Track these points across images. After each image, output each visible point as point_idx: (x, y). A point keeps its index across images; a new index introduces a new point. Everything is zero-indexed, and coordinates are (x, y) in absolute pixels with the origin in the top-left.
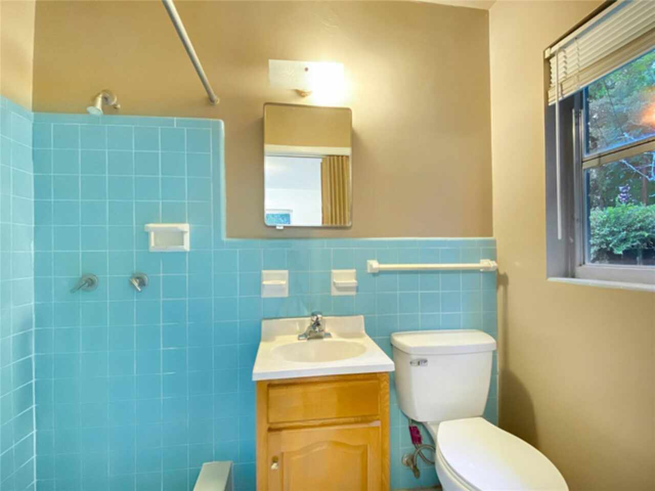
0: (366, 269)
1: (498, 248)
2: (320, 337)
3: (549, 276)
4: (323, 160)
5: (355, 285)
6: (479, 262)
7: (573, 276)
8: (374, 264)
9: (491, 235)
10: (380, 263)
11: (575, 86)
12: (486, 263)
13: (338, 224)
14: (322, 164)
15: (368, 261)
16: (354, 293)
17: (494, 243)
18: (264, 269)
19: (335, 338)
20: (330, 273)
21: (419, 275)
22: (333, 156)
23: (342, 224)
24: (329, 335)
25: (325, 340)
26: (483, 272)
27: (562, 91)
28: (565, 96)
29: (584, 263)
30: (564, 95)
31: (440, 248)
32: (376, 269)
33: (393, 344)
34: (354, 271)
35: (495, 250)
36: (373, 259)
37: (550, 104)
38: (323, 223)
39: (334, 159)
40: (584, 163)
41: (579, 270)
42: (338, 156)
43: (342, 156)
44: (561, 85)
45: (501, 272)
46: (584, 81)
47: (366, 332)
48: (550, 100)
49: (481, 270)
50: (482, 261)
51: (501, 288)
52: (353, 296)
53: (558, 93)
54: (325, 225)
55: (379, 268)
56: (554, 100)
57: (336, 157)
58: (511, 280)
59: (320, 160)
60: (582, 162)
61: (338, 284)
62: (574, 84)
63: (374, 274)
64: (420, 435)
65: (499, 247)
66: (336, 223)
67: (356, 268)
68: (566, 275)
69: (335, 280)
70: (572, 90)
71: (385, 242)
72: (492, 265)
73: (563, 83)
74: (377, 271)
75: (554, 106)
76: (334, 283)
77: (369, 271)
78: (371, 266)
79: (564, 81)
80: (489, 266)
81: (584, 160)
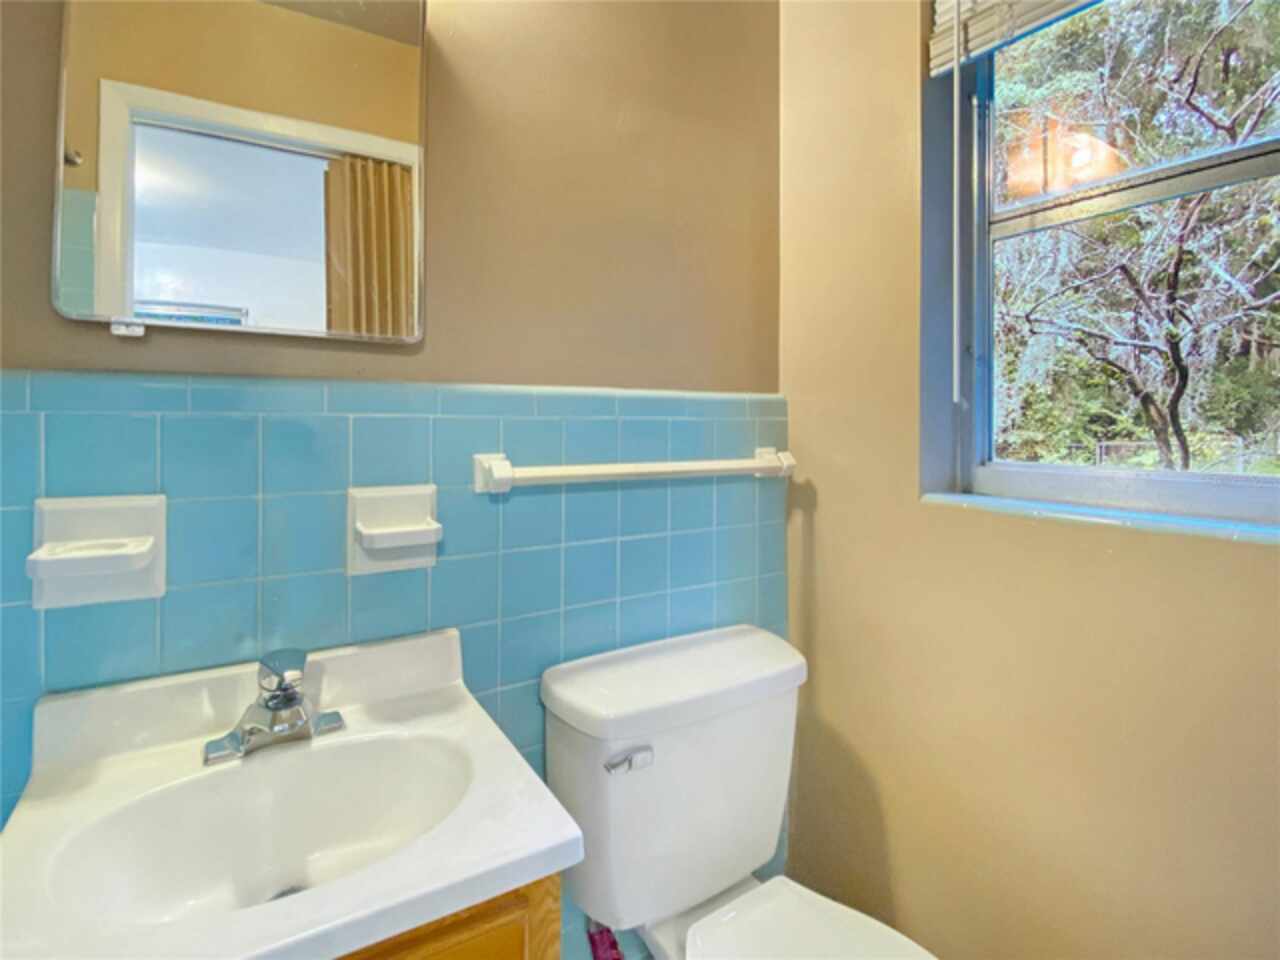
0: (470, 480)
1: (790, 419)
2: (300, 737)
3: (924, 490)
4: (330, 165)
5: (433, 539)
6: (751, 456)
7: (967, 490)
8: (499, 468)
9: (775, 389)
10: (514, 464)
11: (1004, 28)
12: (765, 458)
13: (377, 335)
14: (327, 174)
15: (478, 457)
16: (428, 561)
17: (782, 407)
18: (49, 495)
19: (359, 728)
20: (344, 498)
21: (619, 493)
22: (365, 158)
23: (390, 335)
24: (334, 722)
25: (319, 743)
26: (760, 480)
27: (967, 41)
28: (973, 54)
29: (990, 459)
30: (970, 51)
31: (670, 419)
32: (502, 482)
33: (548, 704)
34: (430, 489)
35: (784, 425)
36: (491, 448)
37: (933, 73)
38: (329, 325)
39: (364, 168)
40: (993, 227)
41: (981, 475)
42: (378, 162)
43: (391, 164)
44: (966, 27)
45: (799, 479)
46: (1025, 18)
47: (466, 682)
48: (932, 64)
49: (757, 475)
50: (758, 451)
51: (798, 518)
52: (424, 570)
53: (959, 45)
54: (336, 333)
55: (514, 480)
56: (952, 60)
57: (371, 164)
58: (822, 498)
59: (324, 166)
60: (990, 223)
61: (372, 537)
62: (1001, 24)
63: (495, 498)
64: (618, 953)
65: (793, 417)
66: (370, 329)
67: (435, 483)
68: (952, 488)
69: (359, 526)
70: (992, 40)
71: (528, 399)
72: (786, 463)
73: (970, 23)
74: (507, 489)
75: (949, 75)
76: (359, 536)
77: (479, 487)
78: (489, 471)
79: (970, 18)
80: (779, 464)
81: (992, 219)
